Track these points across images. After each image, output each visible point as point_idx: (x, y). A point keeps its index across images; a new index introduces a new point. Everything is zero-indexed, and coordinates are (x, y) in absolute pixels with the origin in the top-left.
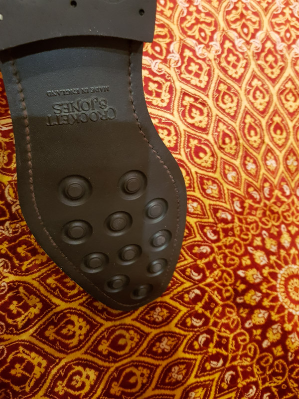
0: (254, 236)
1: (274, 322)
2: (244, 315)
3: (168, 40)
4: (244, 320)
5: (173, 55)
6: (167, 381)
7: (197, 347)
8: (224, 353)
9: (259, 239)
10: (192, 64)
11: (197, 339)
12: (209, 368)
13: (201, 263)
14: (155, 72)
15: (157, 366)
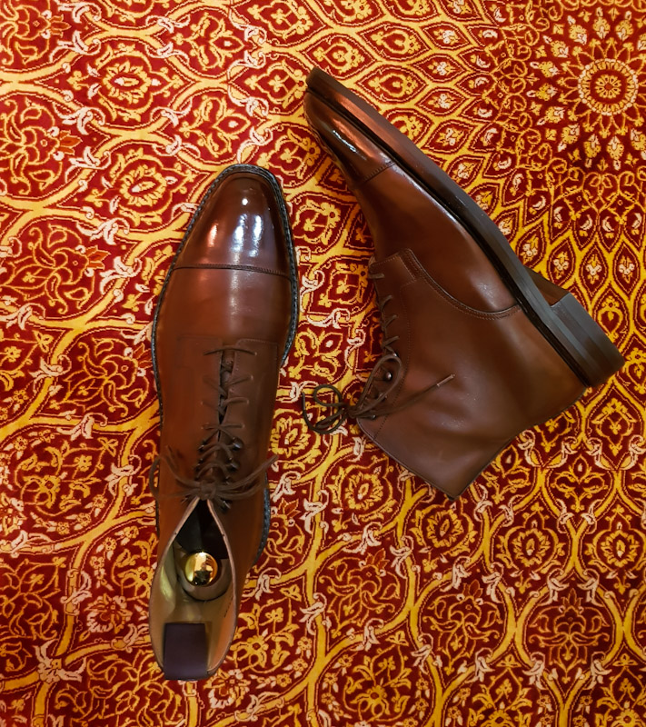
0: (526, 110)
1: (628, 134)
2: (606, 166)
3: (223, 103)
4: (611, 170)
5: (248, 106)
6: (628, 282)
7: (611, 236)
8: (631, 208)
9: (533, 105)
10: (271, 83)
11: (604, 232)
12: (637, 232)
13: (530, 192)
14: (266, 143)
15: (610, 286)
